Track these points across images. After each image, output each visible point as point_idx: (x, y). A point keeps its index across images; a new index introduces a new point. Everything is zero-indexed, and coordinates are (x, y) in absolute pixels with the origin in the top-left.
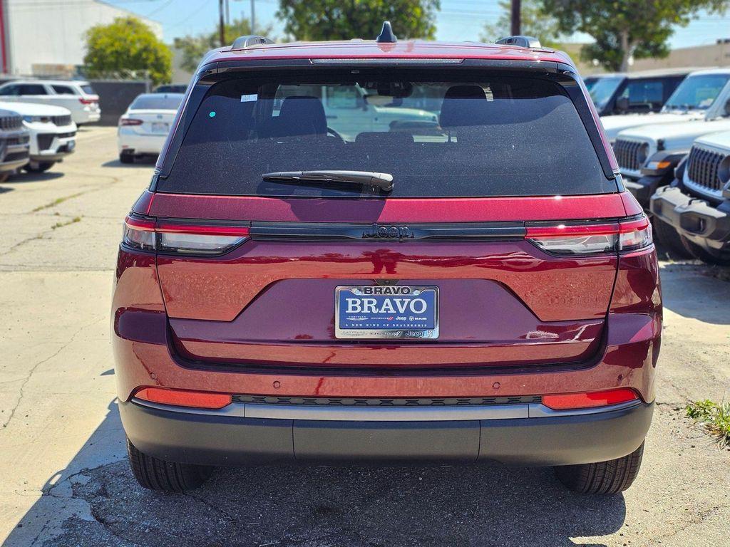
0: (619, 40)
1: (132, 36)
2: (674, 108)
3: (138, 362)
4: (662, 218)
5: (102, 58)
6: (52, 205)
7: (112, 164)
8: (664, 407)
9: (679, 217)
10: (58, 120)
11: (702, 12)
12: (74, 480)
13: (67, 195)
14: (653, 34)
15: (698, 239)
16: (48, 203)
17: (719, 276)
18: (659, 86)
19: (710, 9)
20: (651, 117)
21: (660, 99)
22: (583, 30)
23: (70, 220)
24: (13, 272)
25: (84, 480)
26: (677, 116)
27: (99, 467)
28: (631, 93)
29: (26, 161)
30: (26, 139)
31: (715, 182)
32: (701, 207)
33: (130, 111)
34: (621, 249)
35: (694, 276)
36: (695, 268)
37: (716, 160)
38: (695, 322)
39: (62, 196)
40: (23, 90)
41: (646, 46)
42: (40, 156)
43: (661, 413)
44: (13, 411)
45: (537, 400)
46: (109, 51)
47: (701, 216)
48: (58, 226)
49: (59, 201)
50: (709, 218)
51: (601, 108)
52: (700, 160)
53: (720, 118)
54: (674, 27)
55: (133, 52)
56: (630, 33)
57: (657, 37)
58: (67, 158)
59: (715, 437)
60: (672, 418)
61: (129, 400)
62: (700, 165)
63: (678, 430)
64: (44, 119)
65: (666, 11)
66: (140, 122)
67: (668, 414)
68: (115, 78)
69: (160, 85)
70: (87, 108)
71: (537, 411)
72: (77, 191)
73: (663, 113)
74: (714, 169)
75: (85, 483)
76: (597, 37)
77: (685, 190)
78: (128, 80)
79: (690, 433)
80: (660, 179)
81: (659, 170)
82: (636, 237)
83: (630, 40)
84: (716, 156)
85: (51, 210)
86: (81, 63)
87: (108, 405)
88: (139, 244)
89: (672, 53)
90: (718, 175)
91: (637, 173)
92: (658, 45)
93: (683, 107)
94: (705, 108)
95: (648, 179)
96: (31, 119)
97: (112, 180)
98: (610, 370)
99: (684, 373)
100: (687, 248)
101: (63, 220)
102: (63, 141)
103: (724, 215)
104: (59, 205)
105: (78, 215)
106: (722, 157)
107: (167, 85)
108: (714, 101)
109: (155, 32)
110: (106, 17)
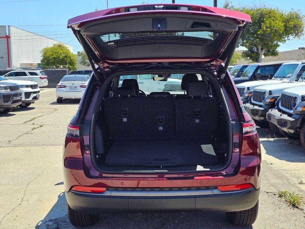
0: (257, 49)
1: (61, 51)
2: (277, 77)
3: (72, 177)
4: (271, 121)
5: (48, 60)
6: (31, 120)
7: (53, 103)
8: (269, 193)
9: (277, 121)
10: (32, 87)
11: (291, 37)
12: (47, 223)
13: (37, 117)
14: (271, 46)
15: (285, 129)
16: (30, 120)
17: (294, 144)
18: (272, 68)
19: (294, 36)
20: (268, 81)
21: (272, 74)
22: (242, 45)
23: (39, 126)
24: (18, 147)
25: (50, 223)
26: (278, 81)
27: (56, 219)
28: (261, 71)
29: (20, 103)
30: (21, 94)
31: (291, 107)
32: (285, 117)
33: (61, 82)
34: (244, 133)
35: (284, 144)
36: (285, 141)
37: (291, 98)
38: (284, 162)
39: (35, 117)
40: (17, 74)
41: (269, 51)
42: (25, 101)
43: (268, 196)
44: (22, 199)
45: (216, 188)
46: (51, 57)
47: (285, 121)
48: (34, 128)
49: (34, 119)
50: (288, 121)
51: (249, 78)
52: (285, 99)
53: (294, 81)
54: (279, 43)
55: (61, 57)
56: (262, 46)
57: (273, 48)
58: (36, 101)
59: (288, 204)
60: (273, 198)
61: (69, 191)
62: (285, 100)
63: (275, 202)
64: (27, 86)
65: (276, 37)
66: (65, 87)
67: (271, 196)
68: (53, 68)
69: (72, 71)
70: (43, 81)
71: (216, 192)
72: (41, 114)
73: (273, 80)
74: (290, 102)
75: (51, 225)
76: (248, 48)
77: (280, 110)
78: (59, 69)
79: (279, 203)
80: (270, 106)
81: (270, 102)
82: (249, 129)
83: (262, 49)
84: (290, 97)
85: (31, 122)
86: (40, 62)
87: (58, 196)
88: (73, 134)
89: (279, 54)
90: (291, 104)
91: (262, 104)
92: (274, 51)
93: (280, 77)
94: (289, 77)
95: (266, 106)
96: (22, 86)
97: (54, 110)
98: (243, 177)
99: (278, 181)
100: (282, 133)
101: (36, 126)
102: (35, 95)
103: (294, 120)
104: (34, 120)
105: (42, 124)
106: (292, 97)
107: (75, 70)
108: (292, 75)
109: (70, 49)
110: (50, 44)
